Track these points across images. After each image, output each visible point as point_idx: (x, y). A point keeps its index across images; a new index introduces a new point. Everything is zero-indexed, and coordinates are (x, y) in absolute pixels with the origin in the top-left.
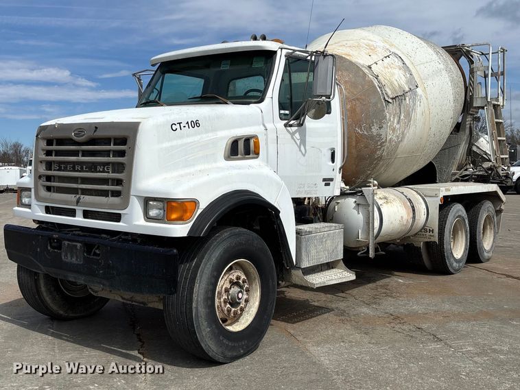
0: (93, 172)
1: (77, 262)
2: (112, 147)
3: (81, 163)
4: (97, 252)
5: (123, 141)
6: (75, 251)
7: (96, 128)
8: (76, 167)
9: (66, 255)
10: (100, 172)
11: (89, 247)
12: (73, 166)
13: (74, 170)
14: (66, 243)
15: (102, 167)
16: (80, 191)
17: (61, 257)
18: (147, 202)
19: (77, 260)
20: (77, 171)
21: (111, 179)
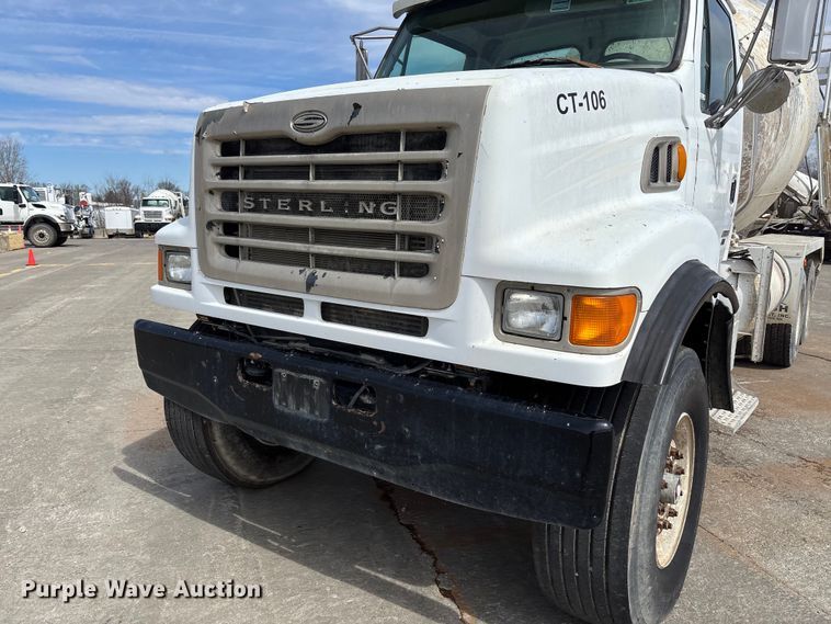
0: (346, 216)
1: (313, 418)
2: (402, 155)
3: (314, 196)
4: (367, 400)
5: (436, 137)
6: (306, 393)
7: (357, 107)
8: (301, 205)
9: (284, 399)
10: (365, 215)
11: (343, 389)
12: (294, 201)
13: (295, 211)
14: (284, 373)
15: (372, 205)
16: (312, 260)
17: (271, 402)
18: (503, 291)
19: (312, 412)
20: (305, 213)
21: (398, 233)
